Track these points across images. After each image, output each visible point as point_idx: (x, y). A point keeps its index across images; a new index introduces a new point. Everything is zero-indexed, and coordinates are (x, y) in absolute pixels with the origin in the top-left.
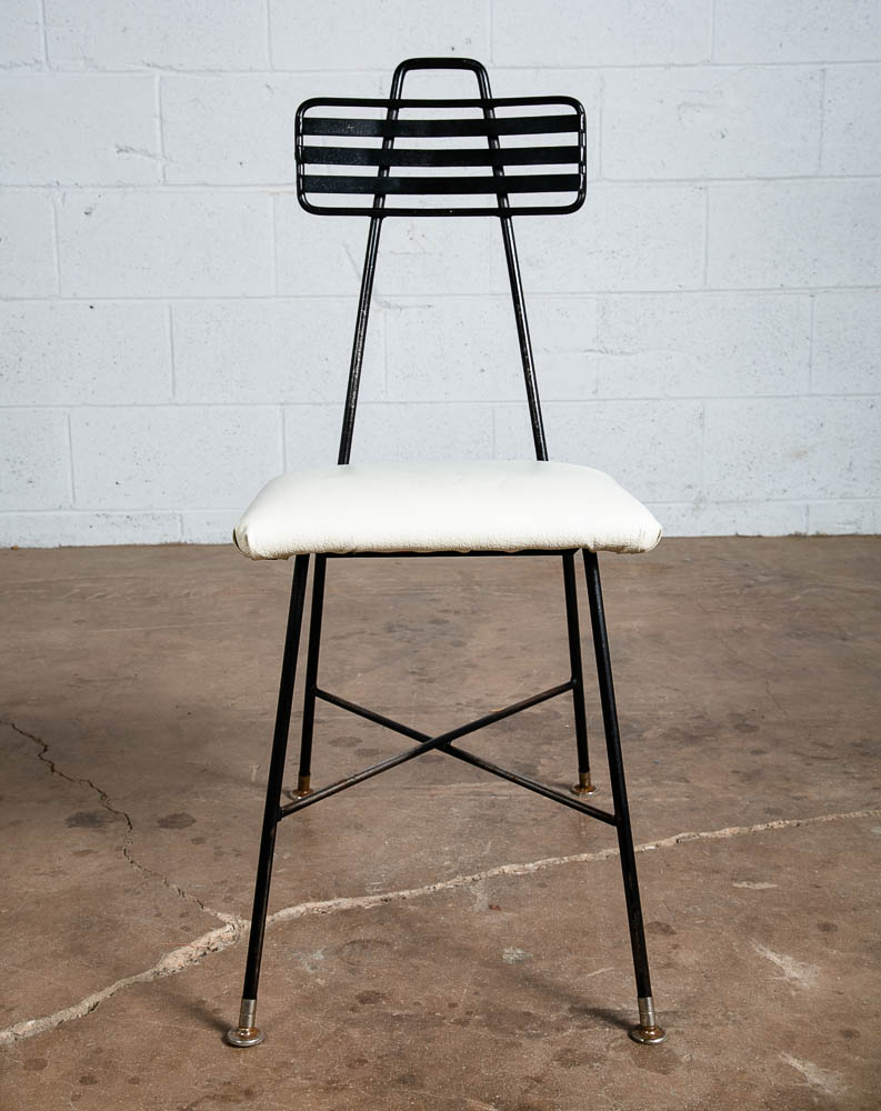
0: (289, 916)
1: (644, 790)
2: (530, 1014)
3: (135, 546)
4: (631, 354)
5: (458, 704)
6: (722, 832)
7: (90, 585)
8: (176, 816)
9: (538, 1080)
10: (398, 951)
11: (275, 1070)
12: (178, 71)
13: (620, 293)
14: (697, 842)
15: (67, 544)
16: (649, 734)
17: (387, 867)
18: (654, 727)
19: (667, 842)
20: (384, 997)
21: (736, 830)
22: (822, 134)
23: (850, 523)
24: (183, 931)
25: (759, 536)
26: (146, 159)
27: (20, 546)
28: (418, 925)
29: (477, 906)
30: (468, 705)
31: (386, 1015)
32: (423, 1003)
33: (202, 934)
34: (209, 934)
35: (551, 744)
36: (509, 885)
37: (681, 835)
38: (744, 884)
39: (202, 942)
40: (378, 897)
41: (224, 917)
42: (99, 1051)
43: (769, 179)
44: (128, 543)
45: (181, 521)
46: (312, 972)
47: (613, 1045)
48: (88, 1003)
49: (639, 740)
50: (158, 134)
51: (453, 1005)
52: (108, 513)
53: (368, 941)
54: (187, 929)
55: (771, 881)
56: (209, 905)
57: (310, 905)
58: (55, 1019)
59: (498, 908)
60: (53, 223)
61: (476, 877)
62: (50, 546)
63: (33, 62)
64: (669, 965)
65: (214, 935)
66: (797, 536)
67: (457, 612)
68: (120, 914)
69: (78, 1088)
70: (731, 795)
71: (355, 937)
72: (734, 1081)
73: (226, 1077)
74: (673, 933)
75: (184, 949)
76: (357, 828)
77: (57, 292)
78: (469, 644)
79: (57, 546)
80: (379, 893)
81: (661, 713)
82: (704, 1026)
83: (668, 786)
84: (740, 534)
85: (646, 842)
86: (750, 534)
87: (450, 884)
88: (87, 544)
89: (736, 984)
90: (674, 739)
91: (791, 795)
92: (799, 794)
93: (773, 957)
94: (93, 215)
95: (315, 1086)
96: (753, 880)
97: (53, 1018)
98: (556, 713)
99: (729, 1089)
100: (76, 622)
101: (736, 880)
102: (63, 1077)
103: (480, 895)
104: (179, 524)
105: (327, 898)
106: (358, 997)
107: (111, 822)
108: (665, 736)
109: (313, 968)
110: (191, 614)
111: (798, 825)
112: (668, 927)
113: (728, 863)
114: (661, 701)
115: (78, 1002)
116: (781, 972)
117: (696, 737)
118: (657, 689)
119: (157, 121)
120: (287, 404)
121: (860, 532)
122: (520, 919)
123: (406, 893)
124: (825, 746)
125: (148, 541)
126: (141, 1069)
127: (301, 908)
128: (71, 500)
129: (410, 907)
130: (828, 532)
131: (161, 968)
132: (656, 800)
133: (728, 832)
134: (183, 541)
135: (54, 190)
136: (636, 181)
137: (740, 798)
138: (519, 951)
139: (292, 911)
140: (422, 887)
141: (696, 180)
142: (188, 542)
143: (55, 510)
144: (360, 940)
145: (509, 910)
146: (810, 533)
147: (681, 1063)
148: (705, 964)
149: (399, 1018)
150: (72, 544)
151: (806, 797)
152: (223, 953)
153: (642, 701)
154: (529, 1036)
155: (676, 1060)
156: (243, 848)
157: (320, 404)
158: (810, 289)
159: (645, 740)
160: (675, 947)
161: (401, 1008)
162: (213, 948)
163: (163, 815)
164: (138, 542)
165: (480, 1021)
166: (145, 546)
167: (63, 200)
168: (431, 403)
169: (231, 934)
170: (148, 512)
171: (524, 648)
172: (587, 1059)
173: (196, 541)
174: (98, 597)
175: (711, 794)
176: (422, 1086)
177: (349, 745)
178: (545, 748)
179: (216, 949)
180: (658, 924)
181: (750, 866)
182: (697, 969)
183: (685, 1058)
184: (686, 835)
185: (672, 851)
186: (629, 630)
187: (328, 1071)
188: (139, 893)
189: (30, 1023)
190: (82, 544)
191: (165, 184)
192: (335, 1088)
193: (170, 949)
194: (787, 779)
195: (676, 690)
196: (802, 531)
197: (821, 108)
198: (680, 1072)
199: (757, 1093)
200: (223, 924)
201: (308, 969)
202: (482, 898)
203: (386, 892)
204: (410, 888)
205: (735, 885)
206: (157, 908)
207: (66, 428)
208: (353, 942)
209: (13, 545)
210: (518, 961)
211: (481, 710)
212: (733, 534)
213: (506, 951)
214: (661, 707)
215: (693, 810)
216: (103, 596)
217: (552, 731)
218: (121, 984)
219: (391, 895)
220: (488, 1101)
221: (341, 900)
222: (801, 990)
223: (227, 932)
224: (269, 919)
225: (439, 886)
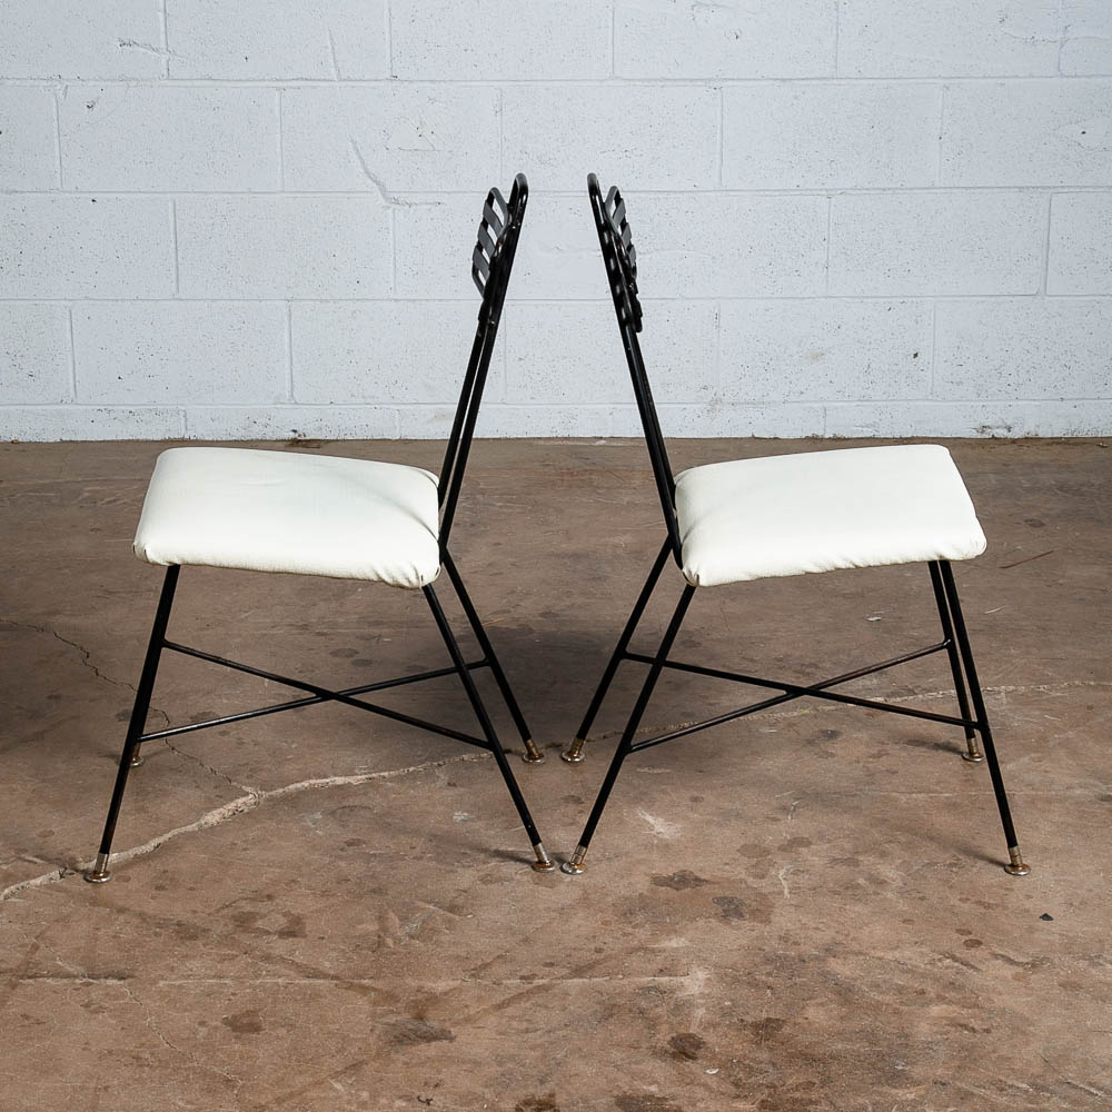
0: (297, 789)
3: (137, 441)
7: (99, 488)
8: (203, 712)
9: (465, 892)
10: (377, 812)
11: (287, 884)
15: (67, 439)
17: (373, 755)
20: (364, 843)
23: (867, 426)
24: (217, 798)
25: (776, 439)
27: (20, 439)
28: (394, 797)
31: (365, 853)
32: (392, 847)
33: (232, 800)
34: (237, 800)
35: (520, 656)
37: (608, 733)
38: (646, 769)
39: (232, 806)
40: (364, 777)
41: (248, 789)
44: (131, 438)
45: (185, 416)
48: (153, 843)
51: (414, 848)
52: (110, 408)
53: (356, 807)
54: (221, 797)
56: (235, 781)
57: (312, 782)
59: (454, 785)
61: (441, 763)
62: (51, 440)
64: (572, 824)
65: (240, 801)
69: (154, 891)
71: (345, 803)
72: (596, 893)
73: (254, 887)
74: (583, 803)
75: (219, 811)
77: (58, 186)
79: (59, 440)
80: (366, 774)
84: (756, 435)
86: (766, 436)
87: (421, 769)
88: (89, 439)
89: (617, 836)
93: (650, 819)
96: (654, 766)
97: (130, 853)
98: (530, 629)
100: (93, 530)
101: (639, 766)
102: (143, 886)
103: (442, 776)
104: (183, 419)
105: (326, 777)
106: (345, 842)
109: (314, 825)
112: (579, 799)
115: (146, 842)
116: (652, 828)
121: (878, 435)
122: (470, 793)
123: (386, 774)
124: (751, 660)
125: (151, 437)
126: (196, 883)
127: (306, 784)
128: (72, 395)
130: (846, 434)
131: (202, 821)
134: (187, 437)
138: (467, 815)
139: (299, 785)
140: (399, 770)
143: (57, 403)
144: (349, 807)
145: (462, 786)
146: (828, 435)
149: (374, 855)
150: (74, 438)
154: (464, 866)
155: (561, 881)
156: (260, 740)
160: (581, 812)
161: (377, 851)
162: (239, 810)
163: (193, 711)
164: (141, 437)
166: (147, 441)
169: (253, 801)
170: (151, 408)
172: (500, 880)
173: (199, 437)
174: (109, 502)
176: (387, 894)
177: (347, 656)
179: (242, 811)
185: (598, 744)
186: (615, 546)
188: (180, 771)
189: (114, 855)
190: (83, 439)
193: (209, 810)
196: (820, 433)
199: (610, 899)
200: (247, 794)
201: (310, 825)
202: (444, 778)
203: (371, 774)
204: (390, 771)
205: (638, 770)
206: (195, 781)
207: (68, 322)
208: (344, 808)
209: (13, 438)
212: (750, 436)
213: (457, 815)
216: (114, 501)
217: (524, 645)
218: (175, 832)
219: (374, 775)
220: (430, 902)
221: (336, 778)
222: (661, 840)
223: (250, 799)
224: (281, 790)
225: (411, 769)
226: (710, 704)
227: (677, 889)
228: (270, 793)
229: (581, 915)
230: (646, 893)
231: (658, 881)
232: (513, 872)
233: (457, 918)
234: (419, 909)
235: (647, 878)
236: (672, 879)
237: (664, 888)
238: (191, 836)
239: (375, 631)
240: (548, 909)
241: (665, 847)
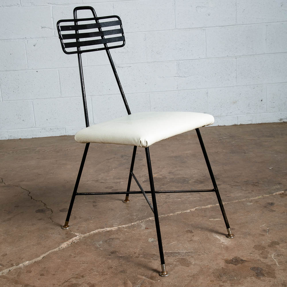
0: (94, 233)
1: (188, 196)
2: (154, 254)
3: (53, 137)
4: (186, 77)
5: (140, 176)
6: (208, 206)
7: (41, 148)
8: (64, 209)
10: (121, 241)
11: (89, 271)
12: (57, 5)
13: (183, 60)
14: (201, 209)
15: (34, 137)
16: (190, 182)
17: (119, 219)
18: (192, 180)
19: (193, 210)
20: (118, 252)
21: (211, 205)
22: (236, 13)
23: (249, 121)
24: (66, 238)
25: (225, 126)
26: (50, 30)
27: (22, 138)
28: (127, 234)
29: (142, 228)
30: (142, 176)
31: (118, 256)
32: (127, 253)
33: (71, 238)
34: (73, 238)
35: (164, 186)
36: (151, 223)
37: (197, 208)
38: (212, 219)
39: (71, 240)
40: (116, 227)
41: (77, 234)
42: (45, 268)
43: (222, 26)
44: (51, 136)
45: (65, 129)
46: (99, 247)
47: (175, 261)
48: (42, 257)
49: (187, 183)
50: (52, 22)
51: (135, 253)
52: (45, 128)
53: (114, 238)
54: (67, 237)
55: (219, 218)
56: (73, 231)
57: (99, 230)
58: (34, 261)
59: (148, 228)
60: (25, 49)
61: (142, 221)
62: (30, 138)
63: (17, 4)
64: (191, 241)
65: (74, 238)
66: (235, 125)
67: (140, 151)
68: (50, 234)
69: (39, 277)
70: (211, 197)
71: (110, 237)
72: (205, 268)
73: (77, 273)
74: (193, 232)
75: (66, 242)
76: (112, 210)
77: (27, 68)
78: (143, 160)
79: (32, 138)
80: (117, 226)
81: (194, 176)
82: (199, 255)
83: (194, 195)
84: (219, 125)
85: (187, 210)
86: (222, 125)
87: (135, 223)
88: (40, 137)
89: (208, 244)
90: (197, 182)
91: (227, 196)
92: (229, 195)
93: (218, 237)
94: (36, 46)
95: (99, 274)
96: (215, 218)
98: (166, 177)
99: (204, 269)
100: (37, 158)
101: (210, 218)
102: (36, 274)
103: (143, 225)
104: (65, 130)
105: (103, 228)
106: (111, 252)
107: (47, 211)
108: (195, 182)
109: (99, 246)
110: (68, 155)
111: (228, 203)
112: (192, 231)
113: (208, 214)
114: (194, 173)
115: (39, 256)
116: (220, 241)
117: (203, 182)
118: (193, 169)
119: (52, 19)
120: (92, 96)
121: (252, 123)
122: (153, 231)
123: (124, 226)
124: (237, 182)
125: (56, 136)
126: (56, 272)
127: (97, 231)
128: (35, 125)
129: (125, 229)
130: (244, 123)
131: (60, 247)
132: (191, 199)
133: (209, 206)
134: (66, 135)
135: (25, 40)
136: (186, 29)
137: (213, 197)
138: (153, 239)
139: (94, 232)
140: (128, 224)
141: (202, 28)
142: (67, 135)
143: (31, 128)
144: (112, 238)
145: (150, 229)
146: (239, 124)
147: (192, 264)
148: (200, 240)
149: (121, 257)
150: (36, 137)
151: (230, 196)
152: (76, 243)
153: (189, 173)
154: (154, 260)
155: (191, 264)
156: (82, 216)
157: (102, 95)
158: (235, 56)
159: (189, 183)
160: (193, 236)
161: (122, 254)
162: (74, 242)
163: (61, 209)
164: (54, 136)
165: (142, 257)
166: (55, 137)
167: (27, 42)
168: (132, 93)
170: (56, 127)
171: (158, 160)
172: (168, 264)
173: (69, 135)
174: (43, 151)
175: (205, 197)
176: (126, 273)
177: (110, 188)
178: (162, 186)
179: (75, 242)
180: (189, 230)
181: (214, 214)
182: (198, 241)
183: (193, 263)
184: (198, 207)
185: (194, 212)
186: (187, 154)
187: (103, 270)
188: (54, 229)
189: (27, 262)
190: (39, 137)
191: (55, 37)
192: (104, 274)
193: (63, 242)
194: (226, 192)
195: (198, 169)
196: (236, 123)
197: (236, 5)
198: (192, 266)
199: (211, 270)
200: (76, 236)
201: (98, 246)
202: (144, 226)
203: (119, 226)
204: (125, 225)
205: (210, 220)
206: (59, 232)
207: (32, 105)
208: (110, 239)
209: (20, 138)
210: (152, 242)
211: (146, 177)
212: (217, 125)
213: (149, 239)
214: (194, 174)
215: (200, 201)
216: (45, 151)
217: (165, 182)
218: (50, 251)
219: (120, 227)
220: (143, 275)
221: (107, 228)
222: (224, 245)
223: (77, 238)
224: (88, 234)
225: (133, 224)
226: (228, 196)
227: (236, 265)
228: (85, 235)
229: (201, 278)
230: (224, 267)
231: (227, 262)
232: (173, 261)
233: (154, 281)
234: (139, 279)
235: (223, 261)
236: (232, 260)
237: (230, 265)
238: (56, 253)
239: (118, 181)
240: (188, 276)
241: (227, 248)
